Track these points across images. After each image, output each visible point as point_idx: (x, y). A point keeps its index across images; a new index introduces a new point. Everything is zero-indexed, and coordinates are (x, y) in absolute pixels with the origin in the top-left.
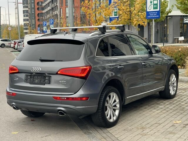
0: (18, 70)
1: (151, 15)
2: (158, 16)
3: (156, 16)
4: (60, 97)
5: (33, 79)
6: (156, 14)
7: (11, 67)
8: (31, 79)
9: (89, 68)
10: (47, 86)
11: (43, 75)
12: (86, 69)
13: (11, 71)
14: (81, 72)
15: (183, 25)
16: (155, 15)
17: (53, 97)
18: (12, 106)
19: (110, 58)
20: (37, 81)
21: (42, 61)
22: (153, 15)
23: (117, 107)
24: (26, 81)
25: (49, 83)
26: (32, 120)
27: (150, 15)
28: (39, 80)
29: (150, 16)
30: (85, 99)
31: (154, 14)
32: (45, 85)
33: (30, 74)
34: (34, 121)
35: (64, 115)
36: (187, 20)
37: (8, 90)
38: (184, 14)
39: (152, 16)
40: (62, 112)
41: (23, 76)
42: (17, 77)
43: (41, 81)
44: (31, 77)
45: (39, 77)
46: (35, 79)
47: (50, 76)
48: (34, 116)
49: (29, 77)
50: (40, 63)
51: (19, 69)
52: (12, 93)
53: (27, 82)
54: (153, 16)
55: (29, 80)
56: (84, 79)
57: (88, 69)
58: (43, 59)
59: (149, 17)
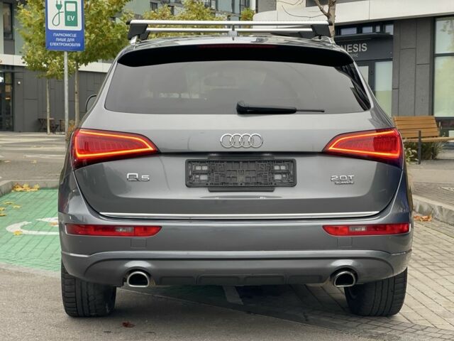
1: (60, 39)
2: (79, 45)
3: (72, 45)
6: (73, 40)
16: (71, 42)
17: (324, 227)
22: (65, 40)
25: (292, 183)
27: (58, 39)
29: (57, 42)
31: (67, 37)
39: (62, 44)
54: (66, 45)
59: (55, 44)
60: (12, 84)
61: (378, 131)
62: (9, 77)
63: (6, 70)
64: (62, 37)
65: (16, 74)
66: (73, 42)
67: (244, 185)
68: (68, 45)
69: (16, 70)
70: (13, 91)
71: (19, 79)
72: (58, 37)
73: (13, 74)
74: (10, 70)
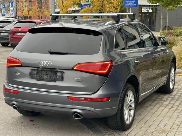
0: (21, 64)
1: (129, 3)
2: (136, 5)
3: (133, 5)
4: (76, 97)
5: (41, 74)
6: (134, 3)
7: (9, 59)
8: (38, 75)
9: (110, 63)
10: (58, 84)
11: (54, 70)
12: (107, 65)
13: (10, 63)
14: (100, 68)
15: (142, 14)
16: (133, 4)
17: (68, 97)
18: (12, 105)
19: (126, 51)
20: (45, 77)
21: (52, 53)
22: (130, 3)
23: (132, 106)
24: (31, 76)
25: (62, 80)
26: (31, 121)
27: (128, 3)
28: (48, 76)
29: (128, 4)
30: (106, 100)
31: (131, 2)
32: (57, 82)
33: (36, 69)
34: (34, 121)
35: (80, 118)
36: (145, 10)
37: (7, 87)
38: (150, 4)
39: (129, 5)
40: (79, 115)
41: (27, 70)
42: (19, 72)
43: (52, 78)
44: (38, 73)
45: (48, 72)
46: (42, 75)
47: (63, 72)
48: (32, 115)
49: (35, 72)
50: (49, 55)
51: (22, 62)
52: (13, 90)
53: (33, 78)
54: (131, 5)
55: (35, 75)
56: (105, 77)
57: (109, 65)
58: (52, 51)
59: (127, 5)
60: (156, 13)
61: (104, 62)
62: (155, 9)
63: (153, 7)
64: (130, 2)
65: (157, 8)
66: (134, 4)
67: (46, 79)
68: (132, 5)
69: (157, 7)
70: (156, 15)
71: (159, 11)
72: (128, 2)
73: (156, 9)
74: (155, 7)
